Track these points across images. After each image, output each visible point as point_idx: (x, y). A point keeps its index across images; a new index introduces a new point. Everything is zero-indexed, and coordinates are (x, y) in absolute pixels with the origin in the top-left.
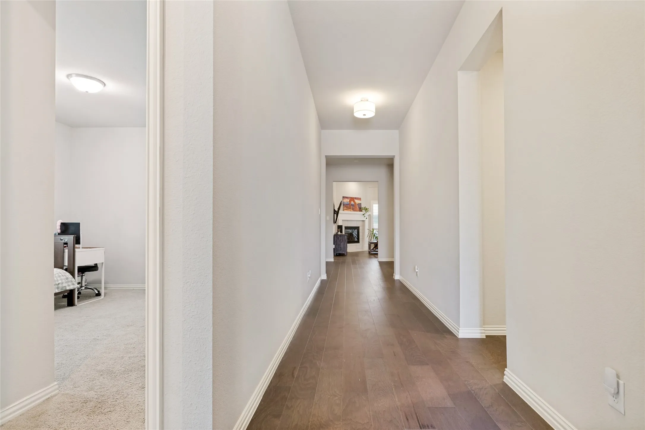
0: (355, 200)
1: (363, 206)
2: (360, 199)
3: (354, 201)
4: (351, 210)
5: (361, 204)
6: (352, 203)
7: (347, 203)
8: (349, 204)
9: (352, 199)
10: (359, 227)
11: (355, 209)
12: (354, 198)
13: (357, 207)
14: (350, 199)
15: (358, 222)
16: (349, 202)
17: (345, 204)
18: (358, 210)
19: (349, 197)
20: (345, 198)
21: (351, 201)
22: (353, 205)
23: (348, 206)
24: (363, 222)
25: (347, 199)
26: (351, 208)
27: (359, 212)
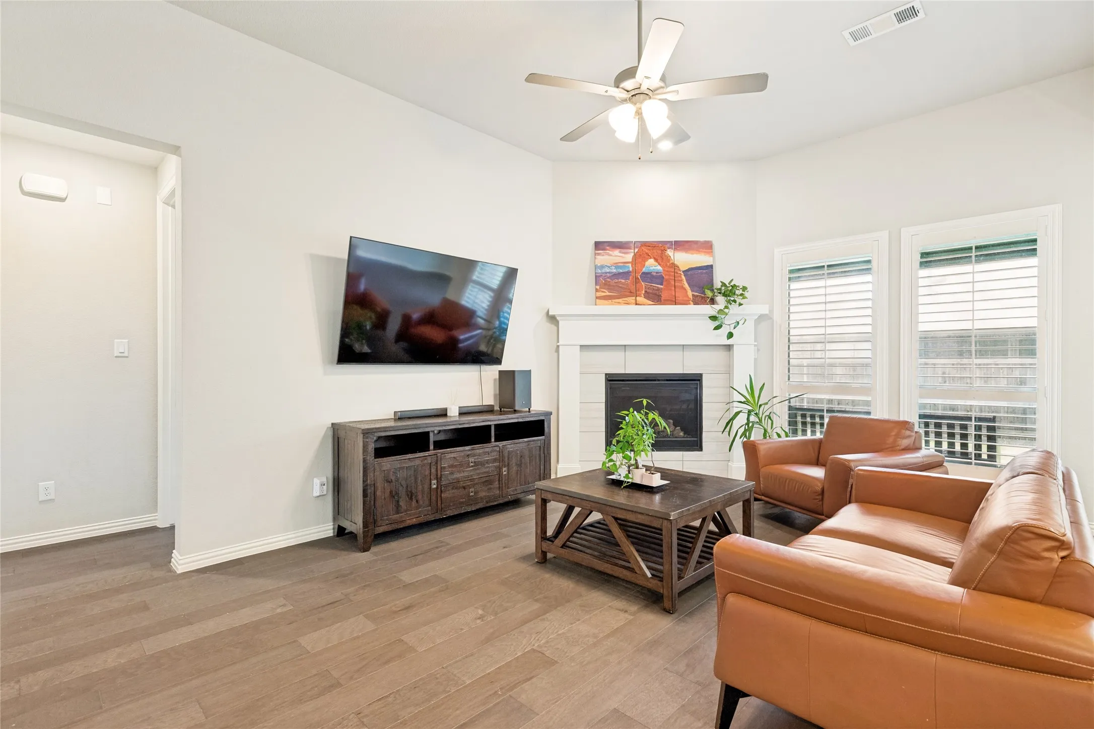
0: (670, 252)
1: (720, 277)
2: (707, 247)
3: (662, 258)
4: (640, 299)
5: (710, 267)
6: (652, 265)
7: (616, 267)
8: (628, 273)
9: (657, 249)
10: (701, 375)
11: (664, 295)
12: (668, 245)
13: (686, 285)
14: (643, 248)
15: (688, 354)
16: (630, 265)
17: (606, 273)
18: (691, 296)
19: (634, 240)
20: (608, 248)
21: (645, 260)
22: (655, 274)
23: (623, 281)
24: (729, 352)
25: (620, 252)
26: (644, 292)
27: (694, 304)
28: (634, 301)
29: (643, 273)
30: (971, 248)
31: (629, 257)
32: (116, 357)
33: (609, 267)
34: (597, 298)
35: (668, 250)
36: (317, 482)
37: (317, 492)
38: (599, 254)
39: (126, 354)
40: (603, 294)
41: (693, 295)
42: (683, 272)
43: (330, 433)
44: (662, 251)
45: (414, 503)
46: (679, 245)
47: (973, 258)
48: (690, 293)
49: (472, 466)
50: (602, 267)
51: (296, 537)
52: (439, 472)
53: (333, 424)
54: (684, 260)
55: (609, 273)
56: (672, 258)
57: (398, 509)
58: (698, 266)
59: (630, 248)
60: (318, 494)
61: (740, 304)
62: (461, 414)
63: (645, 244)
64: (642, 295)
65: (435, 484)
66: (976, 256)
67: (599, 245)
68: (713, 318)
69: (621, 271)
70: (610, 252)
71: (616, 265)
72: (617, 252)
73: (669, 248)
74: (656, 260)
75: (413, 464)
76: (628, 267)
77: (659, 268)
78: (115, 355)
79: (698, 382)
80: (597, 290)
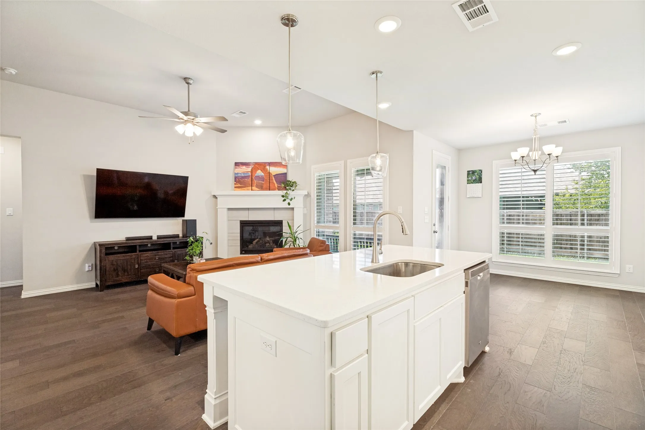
0: (268, 167)
1: (289, 178)
3: (264, 170)
4: (254, 188)
5: (286, 174)
6: (259, 173)
8: (249, 176)
9: (262, 166)
10: (282, 221)
11: (264, 186)
12: (267, 164)
13: (275, 182)
14: (256, 165)
15: (276, 212)
16: (250, 173)
17: (239, 176)
18: (277, 187)
19: (252, 162)
20: (240, 165)
21: (256, 171)
22: (261, 177)
23: (247, 180)
24: (293, 211)
25: (246, 167)
26: (255, 185)
27: (278, 190)
28: (251, 189)
29: (256, 176)
30: (364, 170)
31: (249, 169)
32: (8, 215)
33: (240, 174)
34: (235, 187)
35: (267, 166)
36: (87, 265)
37: (87, 269)
38: (236, 168)
39: (12, 214)
40: (237, 186)
41: (277, 186)
42: (274, 176)
43: (94, 246)
44: (264, 166)
45: (126, 274)
46: (271, 164)
47: (365, 174)
48: (276, 185)
49: (158, 259)
50: (237, 174)
51: (77, 287)
52: (139, 261)
53: (94, 242)
54: (274, 171)
55: (240, 176)
56: (269, 169)
57: (118, 275)
58: (280, 173)
59: (250, 165)
60: (87, 270)
61: (293, 190)
62: (158, 238)
63: (256, 163)
64: (255, 186)
65: (137, 266)
66: (366, 173)
67: (237, 164)
68: (283, 196)
69: (246, 175)
70: (241, 167)
71: (244, 173)
72: (244, 167)
73: (267, 165)
74: (261, 171)
75: (126, 258)
76: (249, 174)
77: (263, 174)
78: (7, 215)
79: (281, 224)
80: (235, 184)
